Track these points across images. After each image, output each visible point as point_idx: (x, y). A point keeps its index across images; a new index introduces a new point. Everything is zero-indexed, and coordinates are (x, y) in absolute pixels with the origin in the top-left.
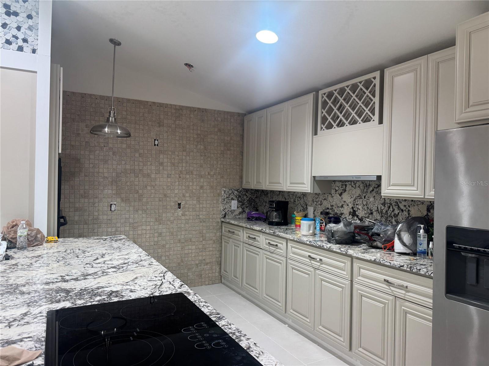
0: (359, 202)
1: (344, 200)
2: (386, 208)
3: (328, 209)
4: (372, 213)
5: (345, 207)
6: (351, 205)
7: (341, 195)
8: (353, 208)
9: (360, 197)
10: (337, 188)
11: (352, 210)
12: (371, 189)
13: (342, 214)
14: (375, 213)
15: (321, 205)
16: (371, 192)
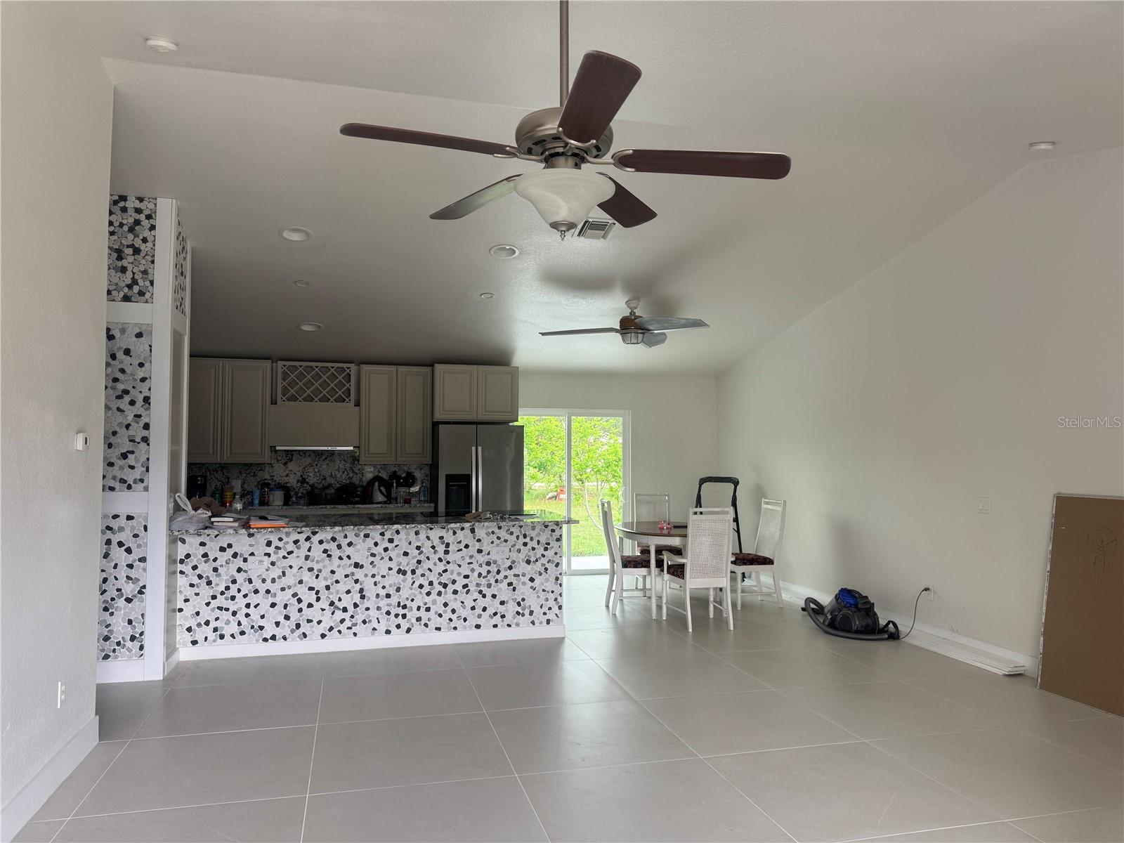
0: (311, 469)
1: (290, 469)
2: (341, 473)
3: (266, 480)
4: (325, 479)
5: (292, 476)
6: (299, 474)
7: (285, 464)
8: (301, 476)
9: (311, 465)
10: (279, 458)
11: (300, 479)
12: (324, 457)
13: (286, 483)
14: (328, 479)
15: (254, 476)
16: (324, 460)
